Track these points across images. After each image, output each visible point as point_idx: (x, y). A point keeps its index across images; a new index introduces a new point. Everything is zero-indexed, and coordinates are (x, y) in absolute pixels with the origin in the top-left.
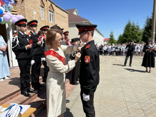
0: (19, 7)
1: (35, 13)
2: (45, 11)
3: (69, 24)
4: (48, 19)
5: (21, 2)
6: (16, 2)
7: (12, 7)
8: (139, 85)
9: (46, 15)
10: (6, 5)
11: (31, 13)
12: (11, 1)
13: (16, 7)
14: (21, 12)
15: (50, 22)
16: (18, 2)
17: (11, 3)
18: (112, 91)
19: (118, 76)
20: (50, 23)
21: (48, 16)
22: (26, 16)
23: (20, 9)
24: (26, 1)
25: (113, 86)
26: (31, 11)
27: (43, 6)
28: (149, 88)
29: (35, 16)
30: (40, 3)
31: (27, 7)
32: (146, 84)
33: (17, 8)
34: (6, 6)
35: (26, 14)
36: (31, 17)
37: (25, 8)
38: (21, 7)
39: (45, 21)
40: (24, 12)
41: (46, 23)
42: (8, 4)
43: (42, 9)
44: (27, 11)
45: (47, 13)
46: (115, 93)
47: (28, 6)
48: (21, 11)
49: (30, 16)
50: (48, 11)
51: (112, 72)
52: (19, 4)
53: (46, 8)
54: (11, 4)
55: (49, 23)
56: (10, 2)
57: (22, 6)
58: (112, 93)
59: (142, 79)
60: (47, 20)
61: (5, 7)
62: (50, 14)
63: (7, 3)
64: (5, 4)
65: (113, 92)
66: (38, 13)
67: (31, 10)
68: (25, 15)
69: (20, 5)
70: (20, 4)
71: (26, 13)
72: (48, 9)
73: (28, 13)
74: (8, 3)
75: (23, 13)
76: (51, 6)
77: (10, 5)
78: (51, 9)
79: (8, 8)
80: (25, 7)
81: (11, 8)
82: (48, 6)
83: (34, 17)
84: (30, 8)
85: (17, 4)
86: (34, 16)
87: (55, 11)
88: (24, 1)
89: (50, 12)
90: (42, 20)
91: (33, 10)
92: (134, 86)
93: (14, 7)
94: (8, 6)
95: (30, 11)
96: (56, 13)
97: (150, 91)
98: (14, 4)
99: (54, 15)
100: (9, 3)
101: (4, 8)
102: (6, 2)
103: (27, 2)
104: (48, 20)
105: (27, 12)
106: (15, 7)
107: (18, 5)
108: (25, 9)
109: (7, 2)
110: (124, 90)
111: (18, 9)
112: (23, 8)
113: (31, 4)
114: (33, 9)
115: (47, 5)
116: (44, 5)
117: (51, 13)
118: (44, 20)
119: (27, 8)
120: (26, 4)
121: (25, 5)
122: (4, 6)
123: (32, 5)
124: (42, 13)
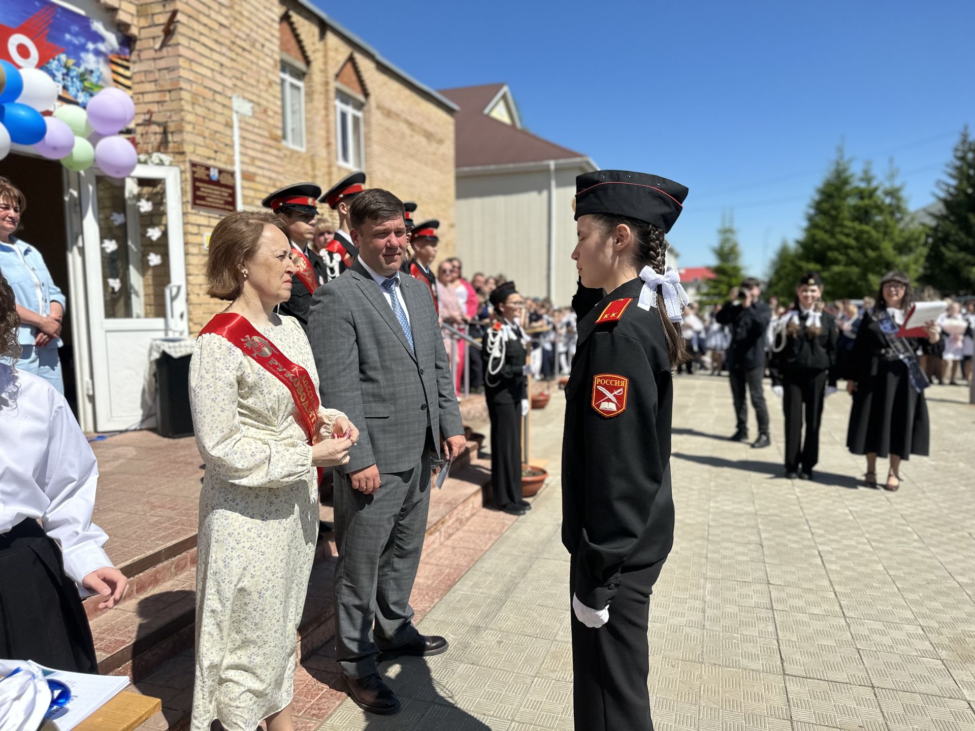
0: (146, 72)
1: (242, 107)
2: (309, 95)
3: (460, 178)
4: (328, 145)
5: (157, 46)
6: (128, 41)
7: (105, 70)
8: (880, 567)
9: (319, 118)
10: (71, 62)
11: (219, 109)
12: (101, 39)
13: (128, 73)
14: (158, 102)
15: (341, 162)
16: (138, 45)
17: (102, 47)
18: (698, 604)
19: (751, 509)
20: (340, 168)
21: (328, 131)
22: (188, 128)
23: (150, 87)
24: (191, 38)
25: (709, 574)
26: (219, 98)
27: (301, 65)
28: (948, 595)
29: (241, 128)
30: (276, 49)
31: (192, 70)
32: (932, 568)
33: (137, 78)
34: (68, 69)
35: (189, 117)
36: (216, 132)
37: (180, 77)
38: (157, 75)
39: (312, 159)
40: (174, 105)
41: (314, 169)
42: (83, 55)
43: (293, 86)
44: (195, 95)
45: (323, 112)
46: (716, 620)
47: (201, 64)
48: (156, 97)
49: (214, 126)
50: (332, 94)
51: (712, 484)
52: (144, 55)
53: (317, 76)
54: (98, 53)
55: (334, 170)
56: (91, 46)
57: (162, 64)
58: (697, 617)
59: (904, 533)
60: (322, 152)
61: (59, 76)
62: (344, 116)
63: (76, 51)
64: (63, 57)
65: (709, 612)
66: (265, 111)
67: (215, 92)
68: (182, 120)
69: (154, 59)
70: (151, 54)
71: (188, 107)
72: (333, 85)
73: (200, 111)
74: (83, 48)
75: (167, 106)
76: (349, 67)
77: (90, 61)
78: (347, 84)
79: (82, 77)
80: (183, 73)
81: (99, 78)
82: (333, 70)
83: (236, 132)
84: (214, 80)
85: (134, 57)
86: (236, 124)
87: (372, 99)
88: (177, 38)
89: (340, 106)
90: (293, 152)
91: (229, 93)
92: (848, 573)
93: (114, 72)
94: (82, 69)
95: (209, 94)
96: (379, 107)
97: (955, 613)
98: (118, 55)
99: (368, 123)
100: (87, 51)
101: (53, 76)
102: (70, 43)
103: (193, 44)
104: (329, 153)
105: (193, 104)
106: (121, 70)
107: (141, 61)
108: (183, 85)
109: (76, 41)
110: (779, 600)
111: (142, 82)
112: (167, 76)
113: (216, 56)
114: (229, 83)
115: (325, 63)
116: (308, 62)
117: (350, 111)
118: (303, 150)
119: (191, 76)
120: (189, 54)
121: (181, 62)
122: (54, 64)
123: (224, 60)
124: (293, 112)
